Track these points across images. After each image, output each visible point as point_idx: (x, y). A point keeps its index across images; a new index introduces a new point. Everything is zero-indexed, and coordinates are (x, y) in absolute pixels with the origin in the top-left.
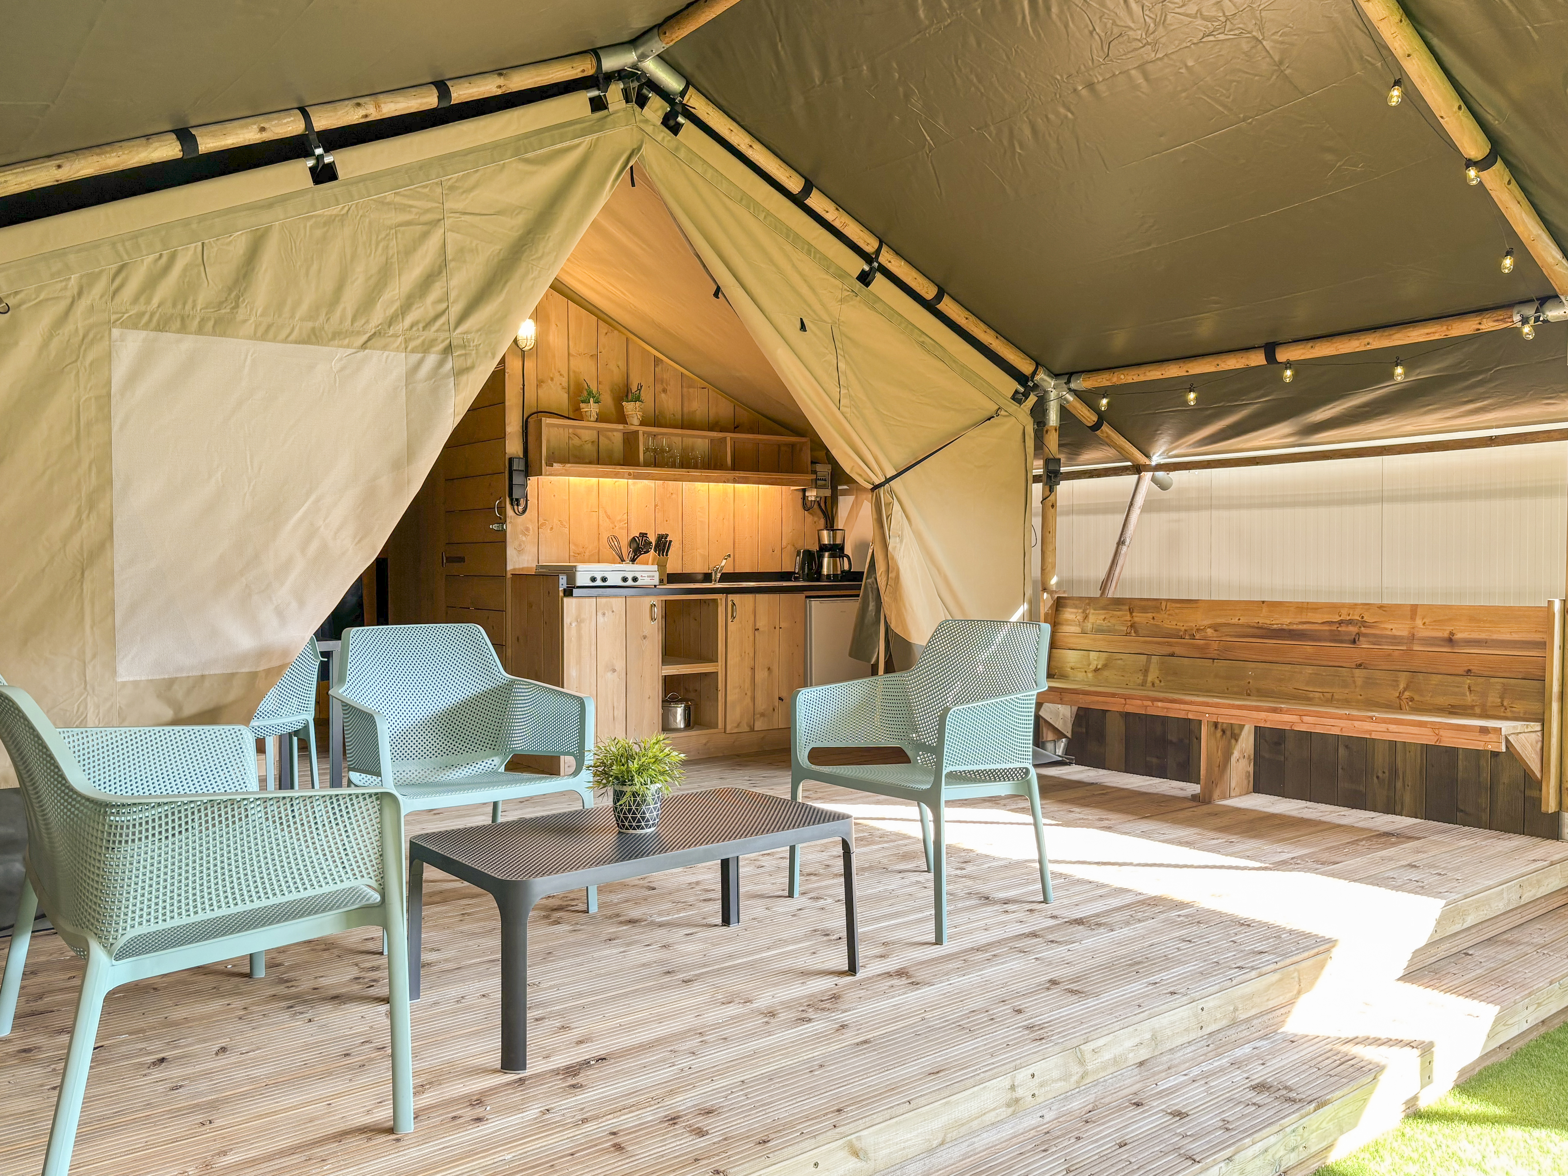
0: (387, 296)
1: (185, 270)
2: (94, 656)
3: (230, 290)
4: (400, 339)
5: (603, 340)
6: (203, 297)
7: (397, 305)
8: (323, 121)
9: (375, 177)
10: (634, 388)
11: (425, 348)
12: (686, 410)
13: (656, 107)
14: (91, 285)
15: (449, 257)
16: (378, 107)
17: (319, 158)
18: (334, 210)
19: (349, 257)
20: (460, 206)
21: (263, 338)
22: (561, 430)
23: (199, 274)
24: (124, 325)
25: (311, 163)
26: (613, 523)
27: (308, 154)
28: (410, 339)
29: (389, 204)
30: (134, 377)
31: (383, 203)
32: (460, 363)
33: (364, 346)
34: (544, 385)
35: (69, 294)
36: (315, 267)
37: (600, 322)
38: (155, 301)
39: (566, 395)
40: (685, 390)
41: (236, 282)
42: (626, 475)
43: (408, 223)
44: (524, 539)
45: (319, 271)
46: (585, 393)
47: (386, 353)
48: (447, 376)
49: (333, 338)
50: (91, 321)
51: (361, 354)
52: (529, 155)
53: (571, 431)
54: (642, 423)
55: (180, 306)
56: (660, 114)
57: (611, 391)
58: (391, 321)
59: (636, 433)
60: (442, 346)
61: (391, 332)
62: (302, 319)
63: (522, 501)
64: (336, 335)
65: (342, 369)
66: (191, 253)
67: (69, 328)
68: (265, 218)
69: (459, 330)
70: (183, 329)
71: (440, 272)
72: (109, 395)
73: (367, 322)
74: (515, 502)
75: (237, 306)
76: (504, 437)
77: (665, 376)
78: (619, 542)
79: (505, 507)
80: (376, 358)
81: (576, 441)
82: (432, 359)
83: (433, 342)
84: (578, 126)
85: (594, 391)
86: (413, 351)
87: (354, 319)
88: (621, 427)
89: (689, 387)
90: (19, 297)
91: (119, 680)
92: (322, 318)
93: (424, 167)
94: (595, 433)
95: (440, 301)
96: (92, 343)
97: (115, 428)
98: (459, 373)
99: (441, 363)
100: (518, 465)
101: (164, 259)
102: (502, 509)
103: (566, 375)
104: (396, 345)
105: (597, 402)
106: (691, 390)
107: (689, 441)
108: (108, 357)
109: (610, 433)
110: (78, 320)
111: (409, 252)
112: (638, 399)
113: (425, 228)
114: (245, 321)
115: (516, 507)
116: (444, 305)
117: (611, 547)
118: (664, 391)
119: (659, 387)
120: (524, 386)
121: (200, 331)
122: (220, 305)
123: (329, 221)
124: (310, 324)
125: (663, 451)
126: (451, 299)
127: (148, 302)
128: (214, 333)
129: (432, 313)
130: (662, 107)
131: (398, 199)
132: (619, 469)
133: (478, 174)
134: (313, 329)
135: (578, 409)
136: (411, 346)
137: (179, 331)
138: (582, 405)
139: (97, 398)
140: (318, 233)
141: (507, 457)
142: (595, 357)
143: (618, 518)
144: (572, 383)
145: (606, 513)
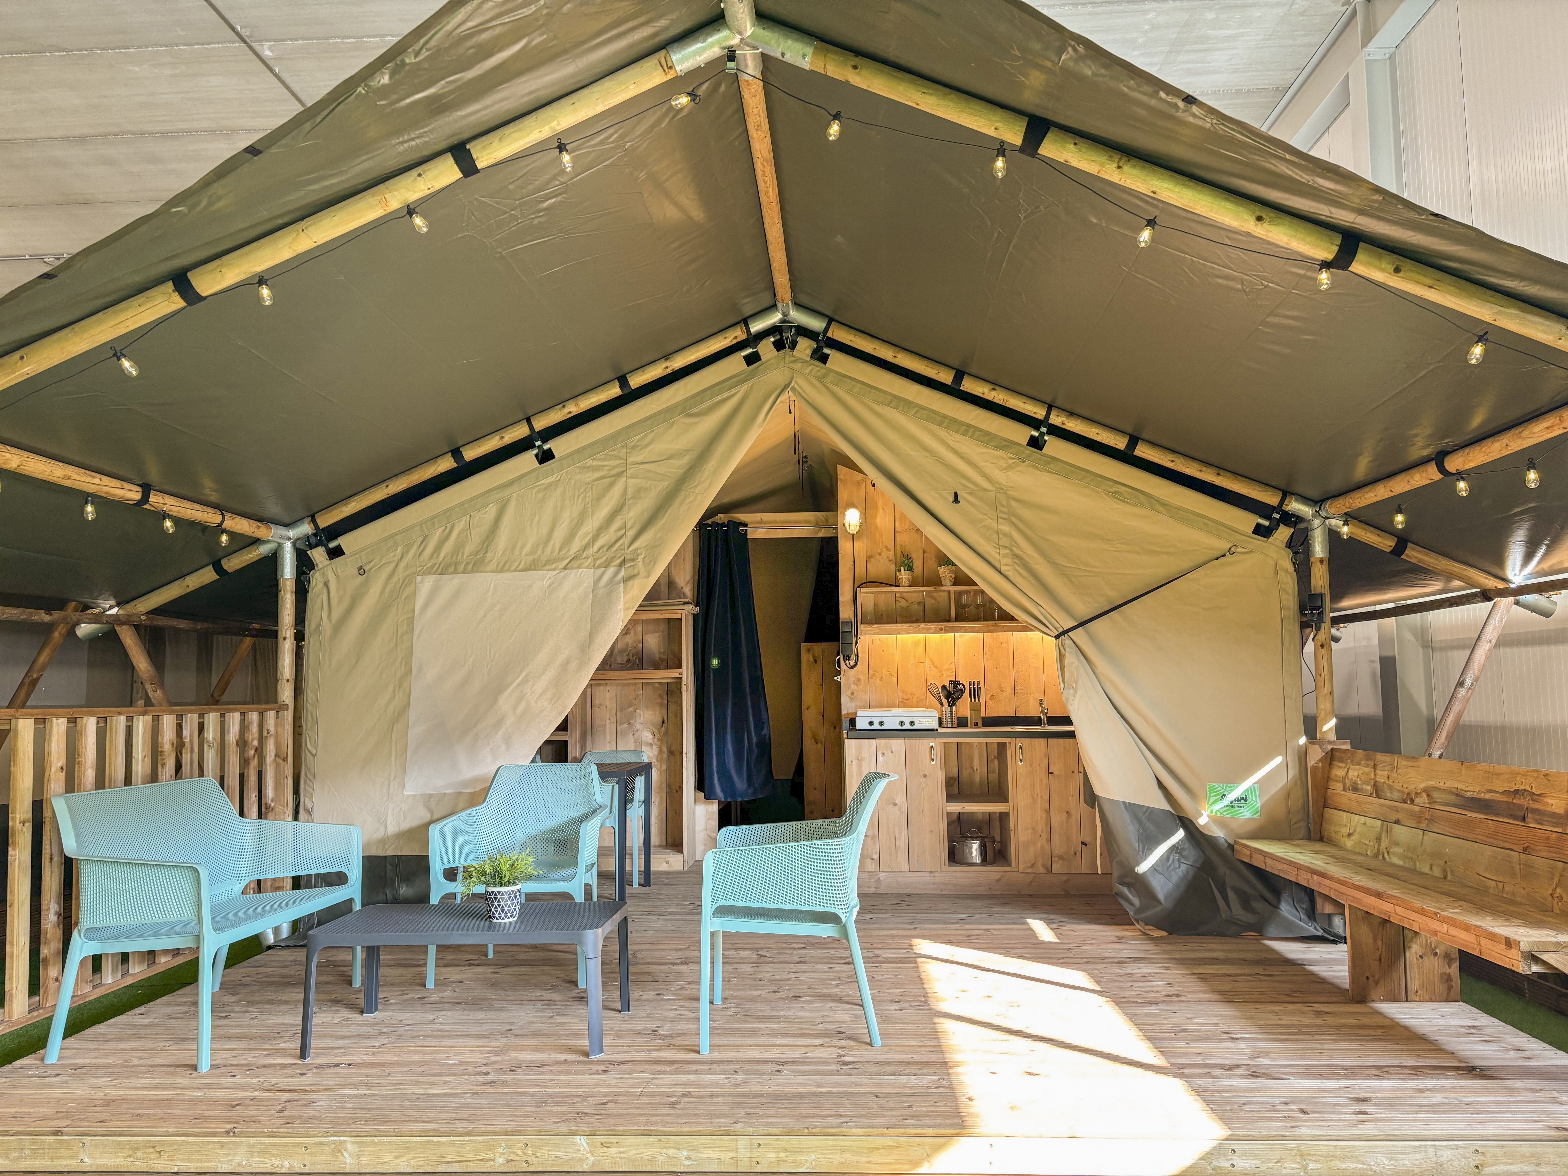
0: (582, 531)
1: (459, 533)
2: (394, 779)
3: (484, 542)
4: (590, 560)
6: (468, 549)
7: (590, 536)
8: (540, 423)
9: (579, 451)
11: (607, 565)
13: (805, 346)
14: (408, 552)
15: (629, 497)
16: (577, 405)
17: (539, 447)
18: (551, 479)
19: (559, 508)
20: (639, 459)
21: (501, 571)
22: (889, 596)
23: (467, 535)
24: (424, 574)
25: (535, 451)
26: (940, 672)
27: (533, 446)
28: (597, 559)
29: (588, 467)
30: (426, 606)
31: (584, 468)
32: (630, 572)
33: (565, 568)
34: (872, 560)
35: (396, 558)
36: (536, 519)
38: (442, 555)
39: (891, 565)
41: (488, 537)
43: (602, 478)
44: (856, 688)
45: (539, 521)
47: (580, 571)
48: (619, 582)
49: (545, 565)
50: (406, 573)
51: (562, 574)
52: (695, 410)
54: (954, 584)
55: (455, 557)
56: (809, 352)
57: (936, 557)
58: (585, 547)
59: (948, 592)
60: (618, 561)
61: (584, 555)
62: (527, 555)
64: (548, 562)
65: (551, 584)
66: (463, 522)
67: (394, 580)
68: (507, 492)
69: (631, 549)
70: (455, 572)
71: (622, 508)
72: (413, 617)
73: (569, 551)
74: (848, 658)
75: (486, 552)
79: (841, 662)
80: (573, 575)
82: (611, 571)
83: (613, 559)
84: (734, 380)
86: (599, 567)
87: (560, 550)
90: (371, 564)
91: (406, 793)
92: (539, 552)
93: (614, 436)
94: (921, 594)
95: (620, 529)
96: (406, 586)
97: (415, 638)
98: (627, 579)
99: (616, 574)
101: (448, 529)
102: (839, 664)
103: (892, 549)
104: (586, 564)
108: (414, 594)
110: (400, 574)
111: (599, 498)
113: (613, 479)
114: (491, 561)
115: (848, 662)
116: (623, 532)
120: (856, 561)
121: (464, 572)
122: (478, 553)
123: (548, 487)
124: (531, 558)
126: (628, 526)
127: (438, 557)
128: (472, 572)
129: (614, 539)
130: (810, 346)
131: (595, 463)
133: (653, 433)
134: (534, 560)
136: (598, 562)
137: (453, 573)
139: (408, 619)
140: (540, 495)
143: (945, 667)
144: (899, 554)
145: (933, 663)
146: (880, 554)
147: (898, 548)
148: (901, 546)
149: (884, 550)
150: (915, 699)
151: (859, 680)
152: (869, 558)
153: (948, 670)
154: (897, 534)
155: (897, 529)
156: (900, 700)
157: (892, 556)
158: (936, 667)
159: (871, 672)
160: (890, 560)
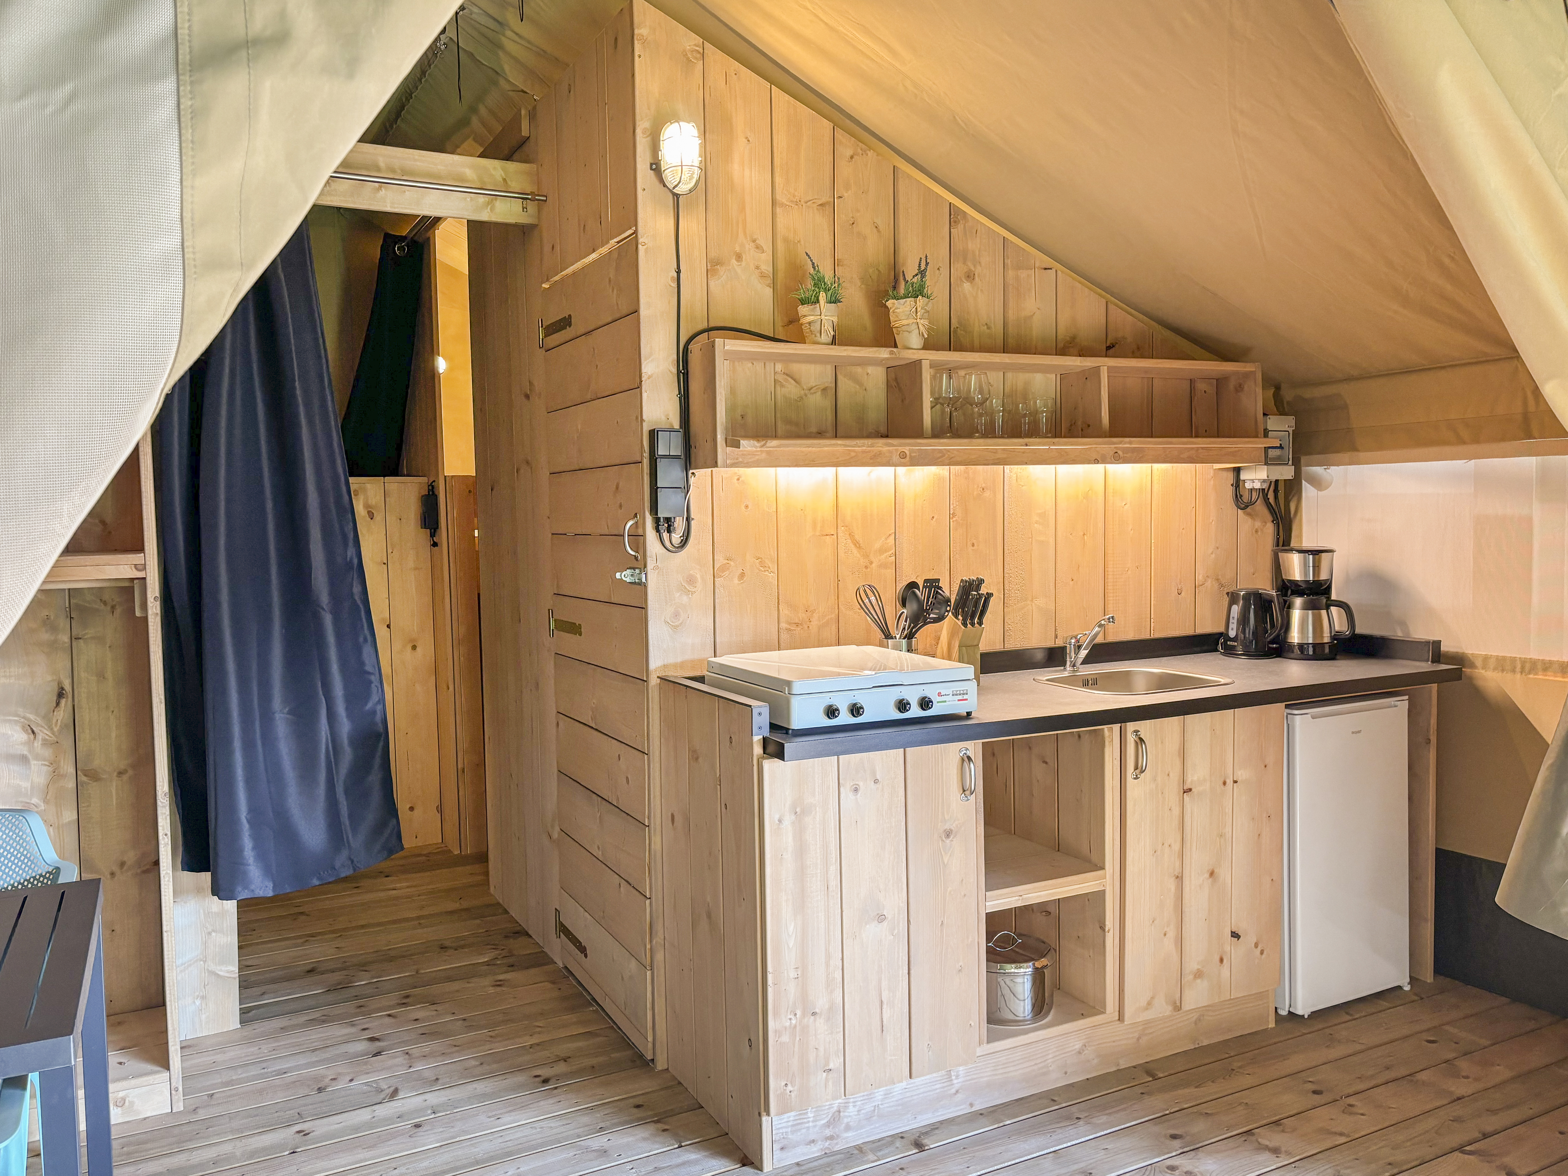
5: (845, 170)
10: (910, 270)
12: (1011, 315)
22: (759, 366)
26: (866, 556)
34: (721, 270)
37: (839, 134)
39: (769, 292)
40: (1011, 273)
42: (896, 458)
44: (685, 599)
46: (810, 284)
53: (779, 367)
54: (928, 346)
57: (862, 279)
59: (918, 364)
63: (679, 524)
74: (664, 525)
76: (639, 387)
77: (973, 245)
78: (879, 598)
79: (643, 536)
81: (791, 390)
85: (828, 277)
88: (884, 353)
89: (1018, 267)
94: (829, 369)
100: (670, 446)
102: (638, 538)
103: (767, 247)
105: (834, 300)
106: (1023, 274)
107: (1018, 379)
109: (859, 370)
112: (918, 292)
115: (665, 535)
117: (863, 607)
118: (970, 276)
119: (959, 269)
120: (678, 272)
125: (969, 401)
132: (881, 445)
135: (793, 320)
138: (803, 310)
141: (646, 428)
142: (829, 207)
143: (877, 545)
144: (781, 265)
145: (851, 535)
146: (739, 257)
147: (780, 245)
148: (786, 240)
149: (749, 246)
150: (815, 623)
151: (691, 580)
152: (713, 266)
153: (882, 551)
154: (778, 210)
155: (778, 197)
156: (783, 625)
157: (767, 268)
158: (857, 544)
159: (720, 560)
160: (763, 276)
